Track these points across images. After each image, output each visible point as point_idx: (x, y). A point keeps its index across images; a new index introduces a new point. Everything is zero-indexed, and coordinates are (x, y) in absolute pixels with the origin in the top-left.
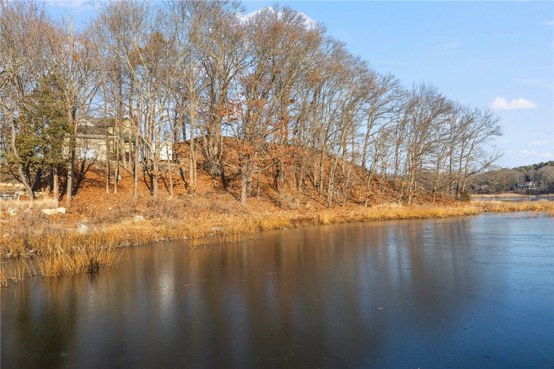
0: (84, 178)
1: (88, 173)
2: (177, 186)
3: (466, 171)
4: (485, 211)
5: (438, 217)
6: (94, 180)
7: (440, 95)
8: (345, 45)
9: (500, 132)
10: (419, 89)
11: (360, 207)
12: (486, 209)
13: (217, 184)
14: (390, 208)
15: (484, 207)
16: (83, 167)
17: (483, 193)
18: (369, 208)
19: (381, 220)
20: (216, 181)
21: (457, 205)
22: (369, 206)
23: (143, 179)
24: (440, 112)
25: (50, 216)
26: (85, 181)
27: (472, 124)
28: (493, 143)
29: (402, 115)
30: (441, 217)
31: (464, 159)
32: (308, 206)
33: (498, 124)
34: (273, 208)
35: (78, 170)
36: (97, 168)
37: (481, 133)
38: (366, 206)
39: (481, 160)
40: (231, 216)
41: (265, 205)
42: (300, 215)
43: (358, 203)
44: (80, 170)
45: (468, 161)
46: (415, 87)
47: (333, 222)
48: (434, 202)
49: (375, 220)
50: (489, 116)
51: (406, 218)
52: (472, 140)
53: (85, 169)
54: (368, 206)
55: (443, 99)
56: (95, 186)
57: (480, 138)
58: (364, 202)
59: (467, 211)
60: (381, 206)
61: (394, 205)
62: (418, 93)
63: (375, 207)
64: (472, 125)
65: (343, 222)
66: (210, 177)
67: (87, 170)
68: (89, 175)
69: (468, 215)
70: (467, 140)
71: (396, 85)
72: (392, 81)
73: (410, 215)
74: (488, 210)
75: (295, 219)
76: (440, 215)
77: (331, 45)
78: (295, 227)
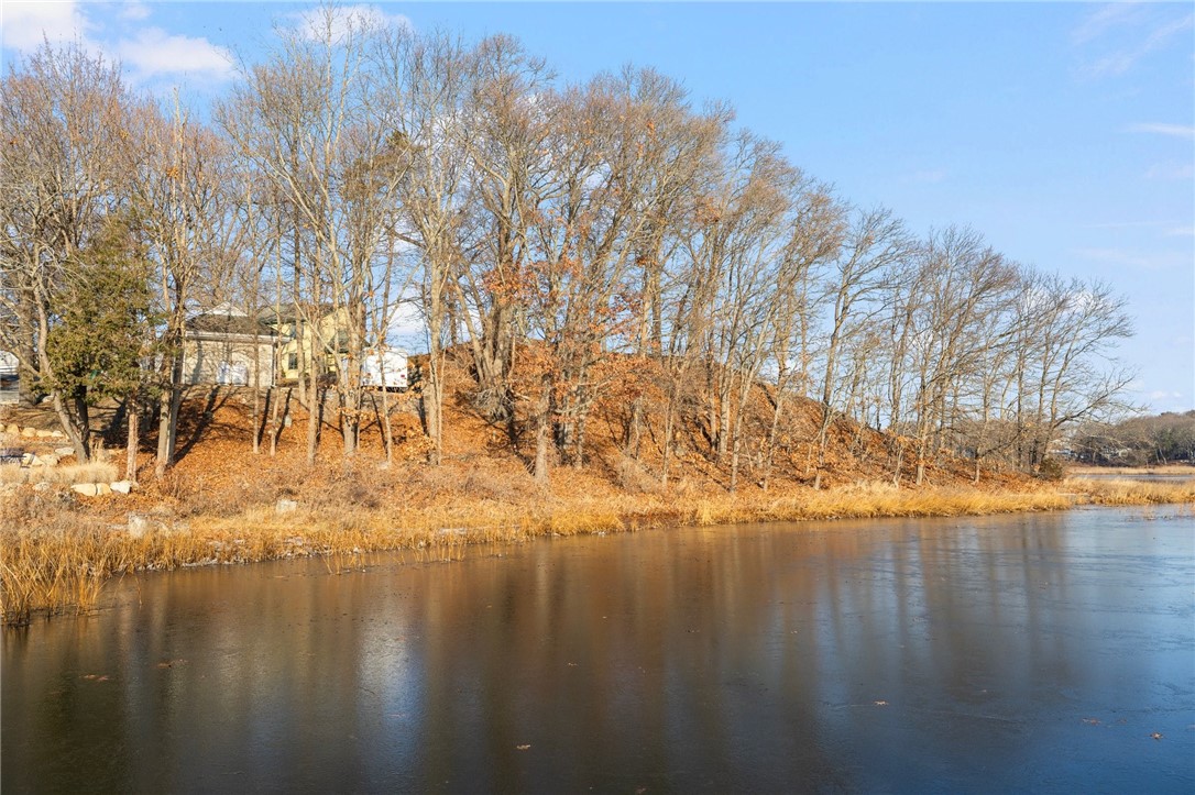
0: (212, 423)
1: (221, 410)
2: (408, 440)
3: (1054, 415)
4: (1092, 503)
5: (970, 514)
6: (232, 427)
7: (990, 250)
8: (777, 147)
9: (1127, 328)
10: (941, 240)
11: (803, 490)
12: (1093, 498)
13: (497, 437)
14: (870, 493)
15: (1092, 494)
16: (213, 397)
17: (1119, 465)
18: (822, 493)
19: (837, 518)
20: (495, 432)
21: (1030, 488)
22: (824, 487)
23: (337, 425)
24: (988, 286)
25: (89, 498)
26: (212, 428)
27: (1065, 312)
28: (1113, 353)
29: (905, 294)
30: (976, 514)
31: (1049, 387)
32: (682, 485)
33: (1123, 310)
34: (606, 490)
35: (201, 405)
36: (244, 401)
37: (1085, 331)
38: (817, 487)
39: (1086, 389)
40: (501, 504)
41: (588, 481)
42: (661, 506)
43: (802, 481)
44: (206, 404)
45: (1056, 391)
46: (935, 233)
47: (723, 522)
48: (977, 480)
49: (822, 517)
50: (1104, 295)
51: (896, 515)
52: (1067, 347)
53: (218, 403)
54: (822, 487)
55: (997, 258)
56: (229, 438)
57: (1084, 342)
58: (814, 479)
59: (1042, 501)
60: (851, 487)
61: (879, 487)
62: (940, 245)
63: (836, 490)
64: (1065, 314)
65: (746, 522)
66: (483, 422)
67: (221, 405)
68: (224, 416)
69: (1045, 510)
70: (1056, 346)
71: (894, 231)
72: (887, 222)
73: (906, 508)
74: (1098, 498)
75: (643, 513)
76: (975, 511)
77: (750, 147)
78: (629, 530)
